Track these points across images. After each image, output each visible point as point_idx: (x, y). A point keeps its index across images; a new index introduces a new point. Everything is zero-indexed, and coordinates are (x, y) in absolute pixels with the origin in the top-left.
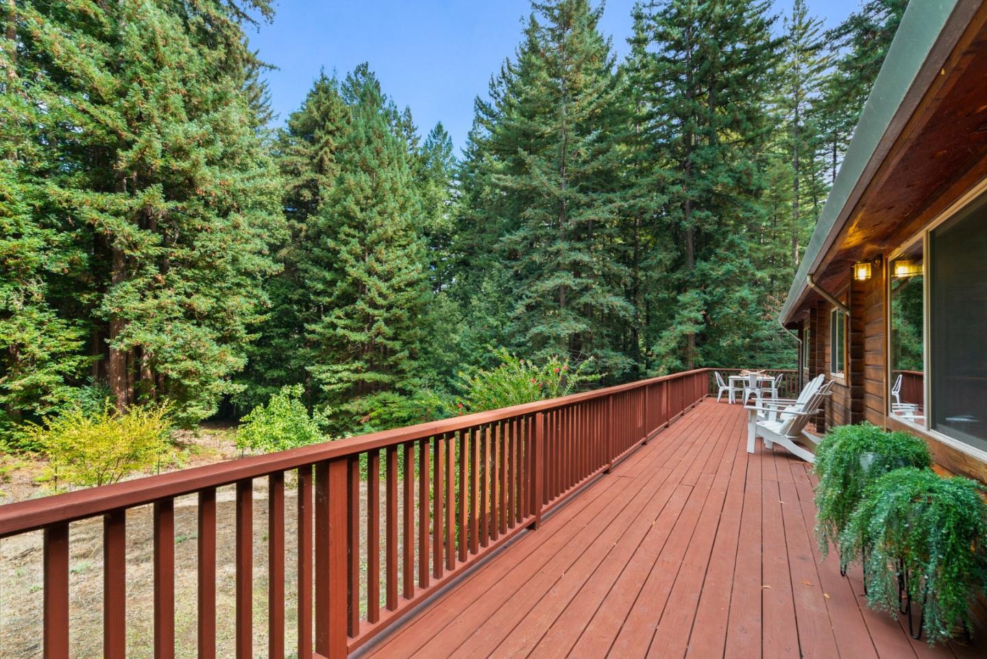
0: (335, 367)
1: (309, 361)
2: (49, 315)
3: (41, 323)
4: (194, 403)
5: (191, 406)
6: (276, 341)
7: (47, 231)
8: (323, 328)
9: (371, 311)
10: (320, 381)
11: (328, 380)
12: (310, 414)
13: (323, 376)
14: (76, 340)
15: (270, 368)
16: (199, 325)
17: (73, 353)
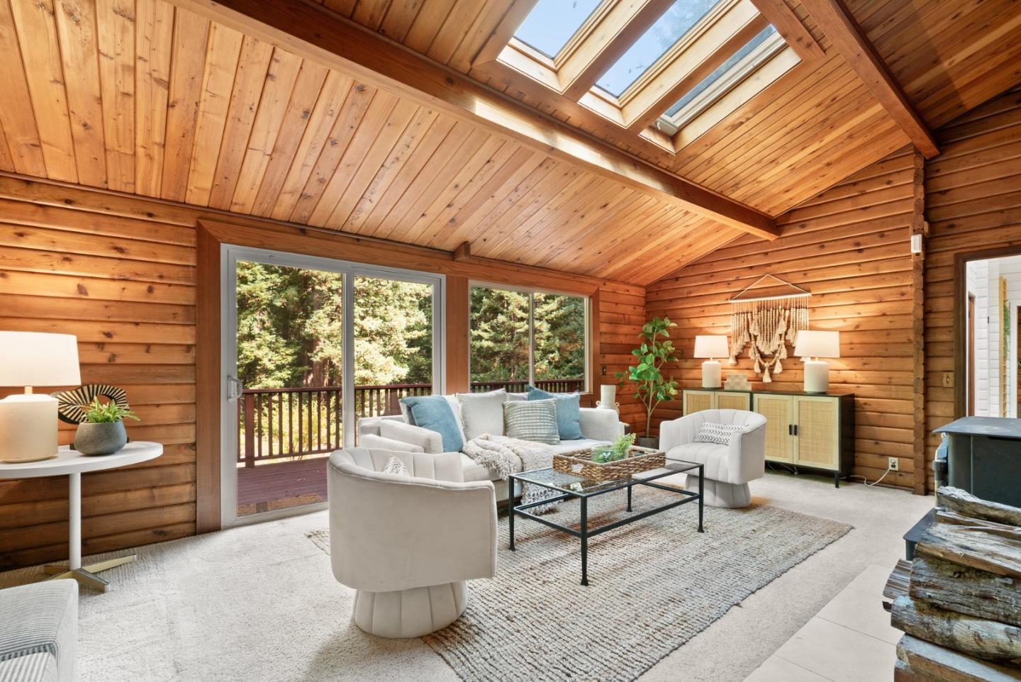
7: (273, 276)
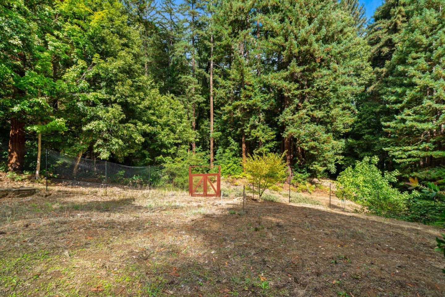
0: (405, 148)
1: (386, 145)
2: (266, 126)
3: (264, 129)
4: (316, 163)
5: (315, 164)
6: (366, 136)
8: (396, 123)
9: (438, 106)
10: (394, 156)
11: (399, 156)
12: (383, 175)
13: (397, 153)
14: (273, 135)
15: (363, 151)
16: (317, 125)
17: (273, 140)
